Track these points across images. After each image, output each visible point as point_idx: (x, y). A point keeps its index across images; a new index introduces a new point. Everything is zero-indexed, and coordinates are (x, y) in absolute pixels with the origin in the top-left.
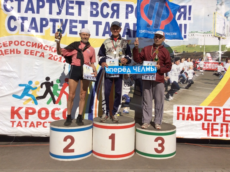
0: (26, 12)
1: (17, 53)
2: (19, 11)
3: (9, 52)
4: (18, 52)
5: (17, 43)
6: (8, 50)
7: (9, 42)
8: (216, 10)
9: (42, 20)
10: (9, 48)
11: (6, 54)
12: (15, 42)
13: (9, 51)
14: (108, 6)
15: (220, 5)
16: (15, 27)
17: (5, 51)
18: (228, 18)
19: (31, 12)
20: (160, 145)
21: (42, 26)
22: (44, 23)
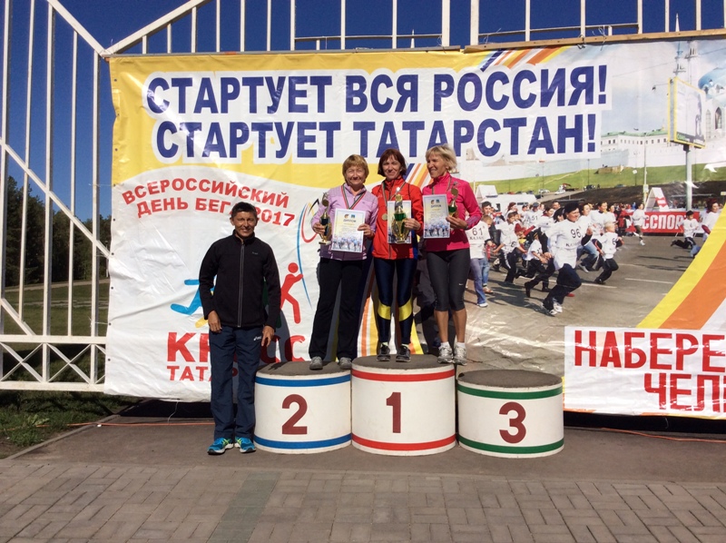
0: (198, 110)
1: (179, 208)
2: (182, 109)
3: (162, 207)
4: (183, 206)
5: (178, 184)
6: (159, 201)
7: (162, 182)
8: (676, 72)
9: (234, 126)
10: (161, 196)
11: (154, 210)
12: (175, 181)
13: (162, 203)
14: (389, 84)
15: (686, 58)
16: (175, 148)
17: (153, 203)
18: (709, 92)
19: (209, 109)
20: (513, 423)
21: (235, 141)
22: (239, 133)
